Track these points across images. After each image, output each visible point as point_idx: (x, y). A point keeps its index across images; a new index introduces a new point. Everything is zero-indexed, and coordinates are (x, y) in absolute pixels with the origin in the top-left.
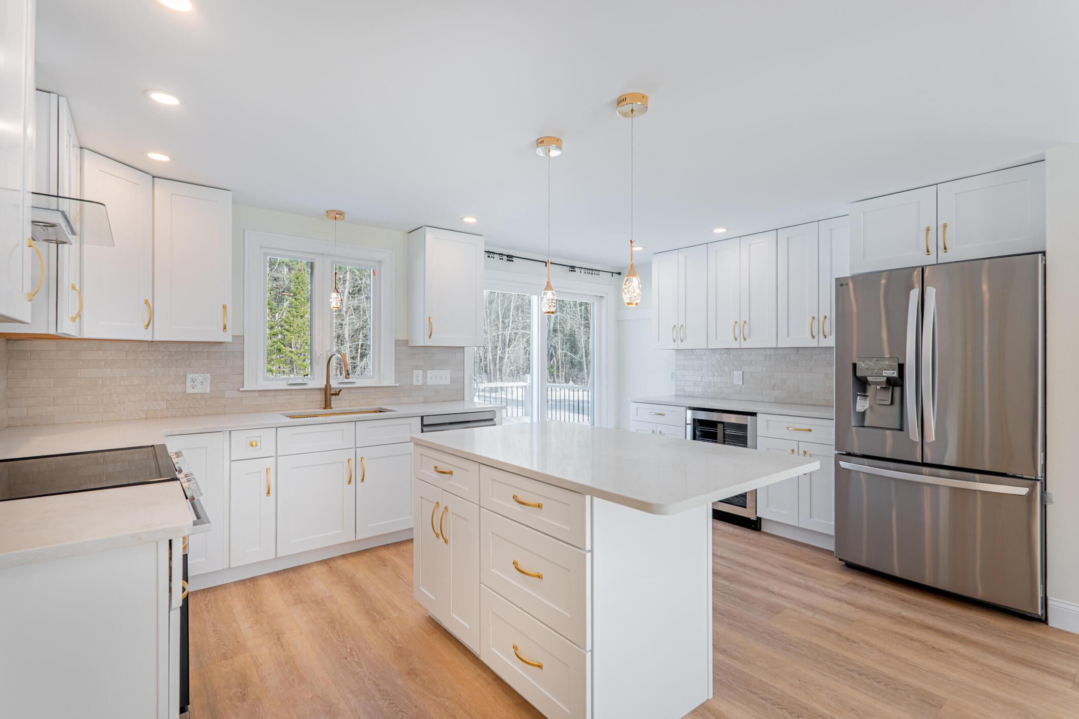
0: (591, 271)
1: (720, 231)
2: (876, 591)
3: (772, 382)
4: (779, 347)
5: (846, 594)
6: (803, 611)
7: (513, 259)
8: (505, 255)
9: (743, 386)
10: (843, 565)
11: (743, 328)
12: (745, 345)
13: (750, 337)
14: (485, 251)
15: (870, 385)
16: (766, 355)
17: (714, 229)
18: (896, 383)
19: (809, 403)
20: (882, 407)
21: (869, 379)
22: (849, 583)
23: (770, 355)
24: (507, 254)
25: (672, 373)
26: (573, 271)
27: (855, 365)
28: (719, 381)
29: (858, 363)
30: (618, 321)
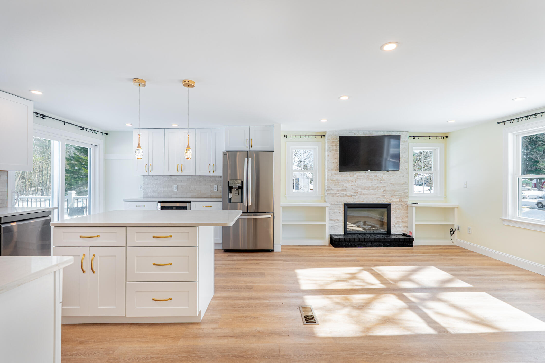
0: (92, 131)
1: (175, 125)
2: (236, 255)
3: (190, 189)
4: (196, 175)
5: (229, 258)
6: (222, 266)
7: (45, 118)
8: (40, 114)
9: (178, 191)
10: (224, 251)
11: (181, 168)
12: (182, 174)
13: (184, 171)
14: (34, 112)
15: (233, 189)
16: (188, 178)
17: (173, 124)
18: (241, 188)
19: (205, 197)
20: (236, 196)
21: (233, 187)
22: (228, 256)
23: (189, 178)
24: (41, 114)
25: (141, 187)
26: (82, 129)
27: (229, 182)
28: (166, 190)
29: (230, 182)
30: (105, 159)
